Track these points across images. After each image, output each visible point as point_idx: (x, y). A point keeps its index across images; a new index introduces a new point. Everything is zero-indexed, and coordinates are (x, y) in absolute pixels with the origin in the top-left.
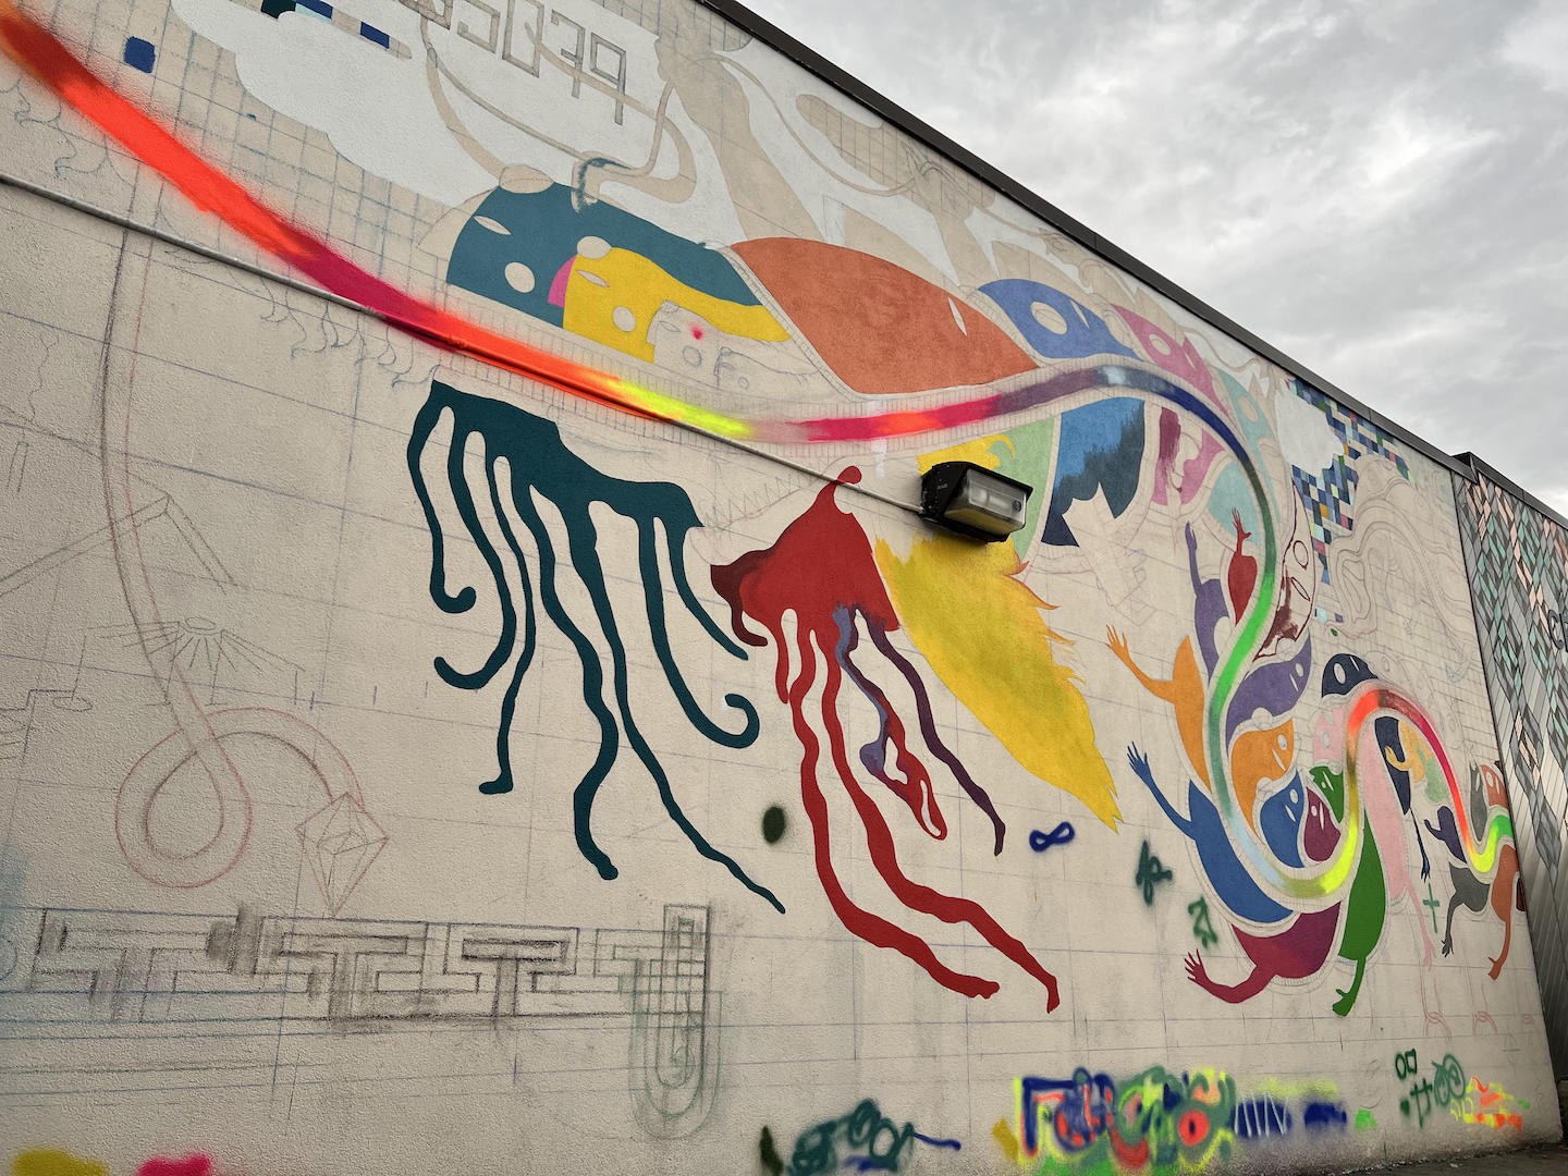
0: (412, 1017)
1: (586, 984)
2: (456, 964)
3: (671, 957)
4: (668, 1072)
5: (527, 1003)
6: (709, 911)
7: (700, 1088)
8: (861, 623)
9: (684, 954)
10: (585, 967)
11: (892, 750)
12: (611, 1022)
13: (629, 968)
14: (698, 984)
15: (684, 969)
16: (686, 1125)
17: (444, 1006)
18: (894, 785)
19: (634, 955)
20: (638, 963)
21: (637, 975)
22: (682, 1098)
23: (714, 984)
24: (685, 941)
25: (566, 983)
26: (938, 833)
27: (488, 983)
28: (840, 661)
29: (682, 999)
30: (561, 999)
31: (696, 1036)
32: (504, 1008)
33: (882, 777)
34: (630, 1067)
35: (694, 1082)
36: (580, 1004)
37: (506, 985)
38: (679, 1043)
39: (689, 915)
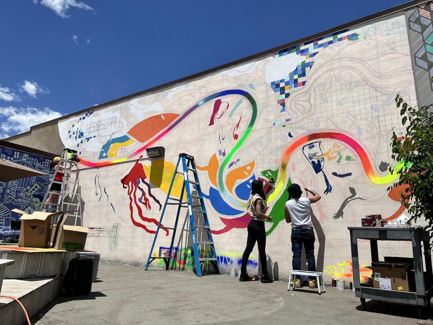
0: (92, 236)
1: (105, 233)
2: (95, 231)
3: (113, 229)
4: (112, 242)
5: (101, 235)
6: (117, 224)
7: (115, 245)
8: (140, 180)
9: (115, 229)
10: (105, 231)
11: (143, 197)
12: (107, 237)
13: (109, 231)
14: (116, 232)
15: (114, 231)
16: (113, 249)
17: (94, 235)
18: (143, 203)
19: (110, 229)
20: (110, 230)
21: (110, 232)
22: (113, 246)
23: (117, 233)
24: (115, 228)
25: (104, 233)
26: (149, 209)
27: (98, 233)
28: (137, 186)
29: (114, 234)
30: (103, 234)
31: (115, 238)
32: (99, 235)
33: (141, 202)
34: (109, 242)
35: (114, 244)
36: (105, 235)
37: (99, 233)
38: (113, 239)
39: (115, 224)
